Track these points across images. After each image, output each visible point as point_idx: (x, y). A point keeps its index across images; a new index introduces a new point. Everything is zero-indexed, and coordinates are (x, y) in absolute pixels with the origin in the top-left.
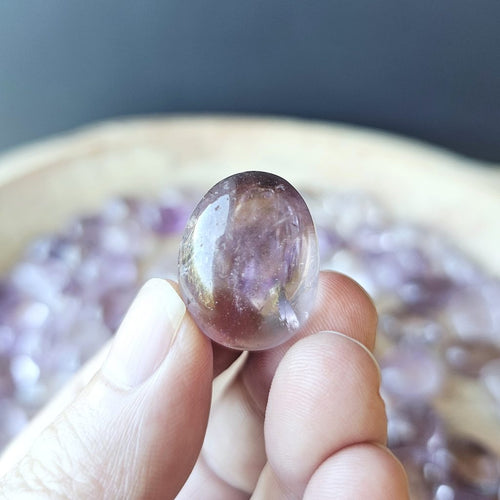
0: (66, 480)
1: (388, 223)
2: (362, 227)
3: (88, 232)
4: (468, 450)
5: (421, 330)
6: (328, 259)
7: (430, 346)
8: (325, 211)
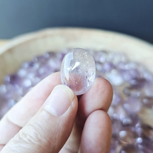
1: (128, 62)
2: (120, 62)
3: (42, 60)
5: (136, 93)
6: (110, 71)
7: (138, 98)
8: (110, 56)
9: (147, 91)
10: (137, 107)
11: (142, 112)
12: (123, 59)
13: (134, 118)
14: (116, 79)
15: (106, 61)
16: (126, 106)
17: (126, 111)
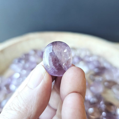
0: (20, 108)
1: (91, 55)
2: (86, 56)
3: (26, 57)
4: (109, 105)
5: (99, 78)
6: (78, 63)
7: (101, 82)
8: (78, 52)
9: (107, 77)
10: (100, 89)
11: (105, 92)
12: (88, 53)
13: (99, 97)
15: (75, 55)
16: (92, 88)
17: (92, 92)
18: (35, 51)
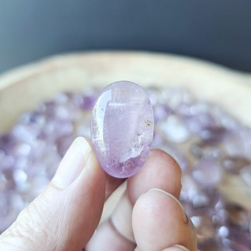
1: (194, 102)
2: (182, 104)
3: (49, 109)
4: (234, 209)
5: (211, 152)
6: (165, 119)
7: (215, 160)
8: (164, 96)
9: (229, 148)
10: (215, 176)
11: (224, 182)
12: (186, 98)
13: (212, 194)
14: (176, 132)
15: (158, 104)
16: (197, 174)
17: (198, 184)
18: (69, 95)
